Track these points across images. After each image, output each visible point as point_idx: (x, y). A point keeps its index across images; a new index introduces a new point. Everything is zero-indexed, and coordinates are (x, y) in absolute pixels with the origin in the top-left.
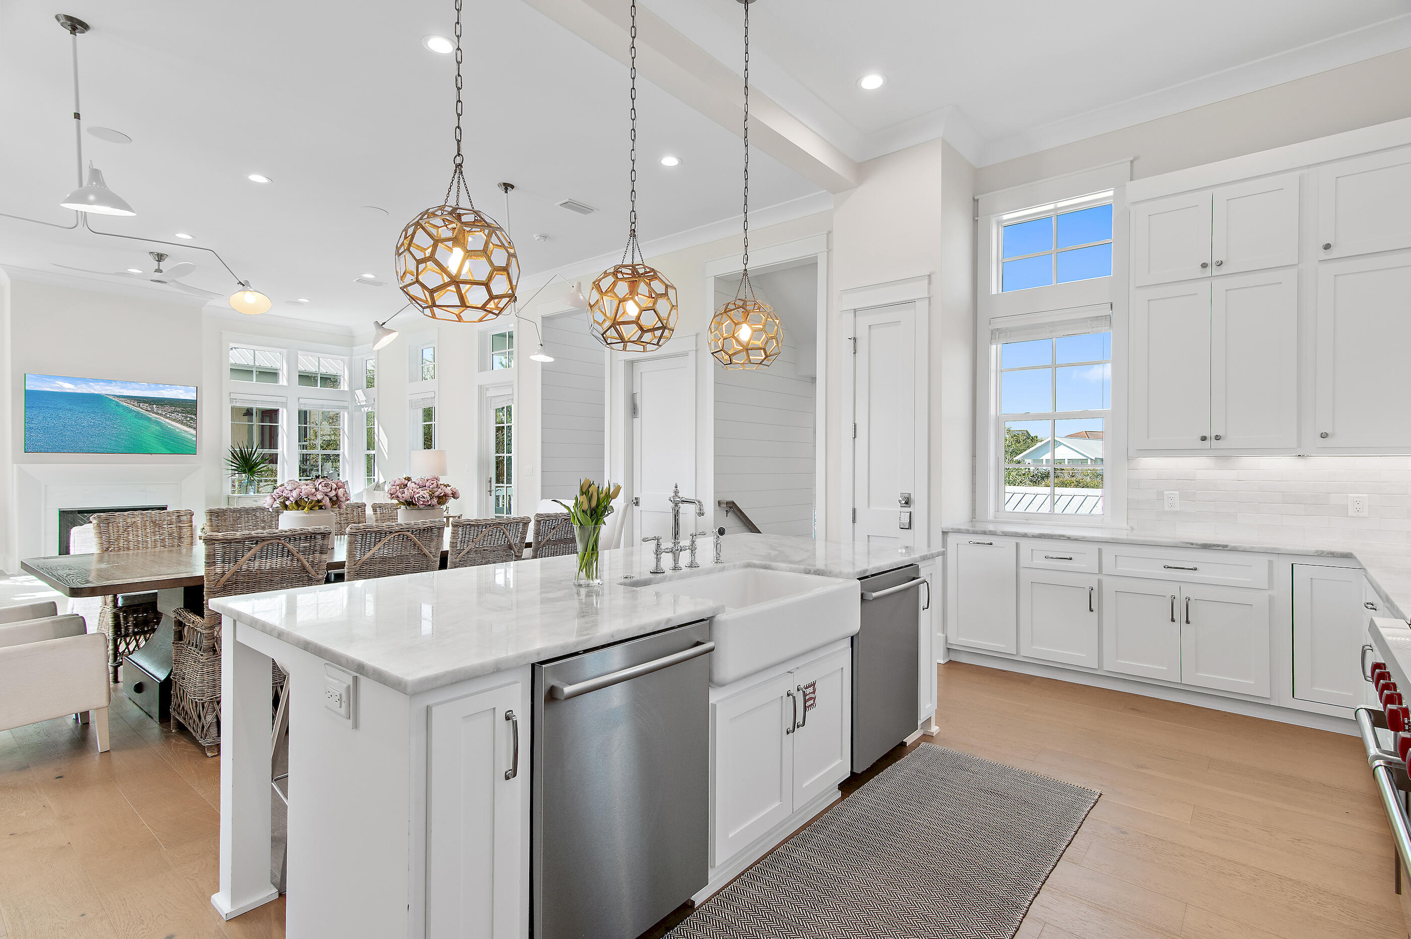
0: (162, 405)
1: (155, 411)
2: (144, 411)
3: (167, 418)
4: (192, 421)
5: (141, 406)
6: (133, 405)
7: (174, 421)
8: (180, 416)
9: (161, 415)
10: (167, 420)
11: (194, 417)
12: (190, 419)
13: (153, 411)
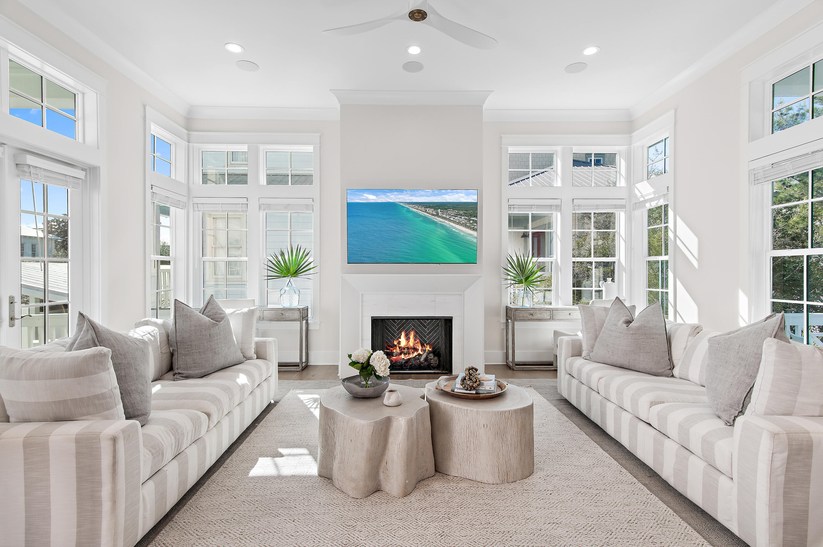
0: (446, 209)
2: (430, 215)
3: (450, 221)
5: (427, 210)
6: (421, 211)
7: (458, 224)
8: (463, 219)
9: (445, 218)
10: (452, 224)
11: (475, 219)
12: (472, 222)
13: (437, 215)
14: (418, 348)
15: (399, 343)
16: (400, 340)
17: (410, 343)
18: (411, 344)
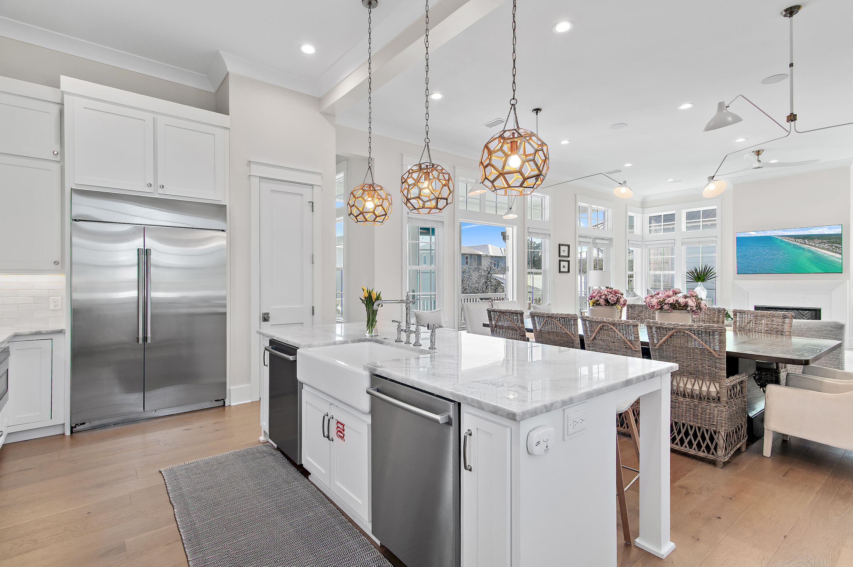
0: (812, 239)
1: (807, 243)
2: (799, 243)
3: (816, 247)
4: (837, 249)
5: (797, 240)
6: (792, 241)
7: (822, 249)
8: (826, 246)
9: (812, 246)
10: (817, 249)
11: (839, 246)
12: (834, 247)
13: (805, 243)
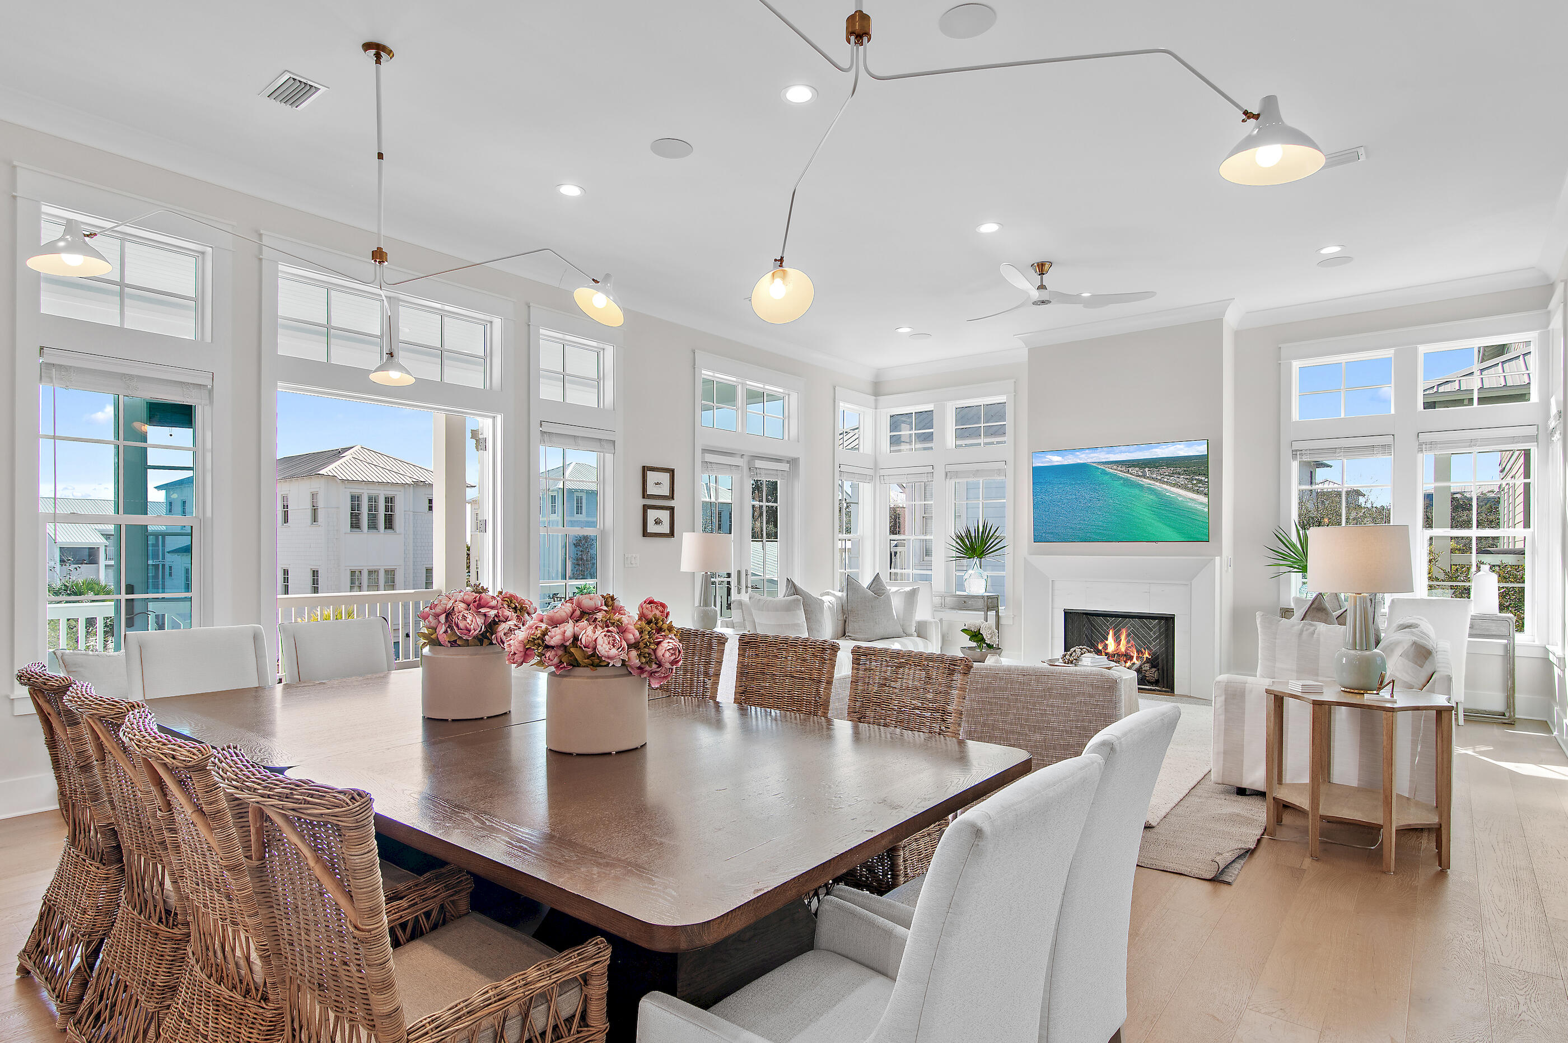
0: (1157, 467)
1: (1148, 475)
2: (1133, 476)
3: (1164, 483)
4: (1200, 485)
5: (1129, 470)
6: (1121, 471)
7: (1174, 486)
8: (1182, 480)
9: (1155, 480)
10: (1165, 486)
11: (1203, 478)
12: (1195, 482)
13: (1144, 476)
14: (1132, 654)
15: (1106, 646)
16: (1107, 642)
17: (1121, 646)
18: (1123, 648)
